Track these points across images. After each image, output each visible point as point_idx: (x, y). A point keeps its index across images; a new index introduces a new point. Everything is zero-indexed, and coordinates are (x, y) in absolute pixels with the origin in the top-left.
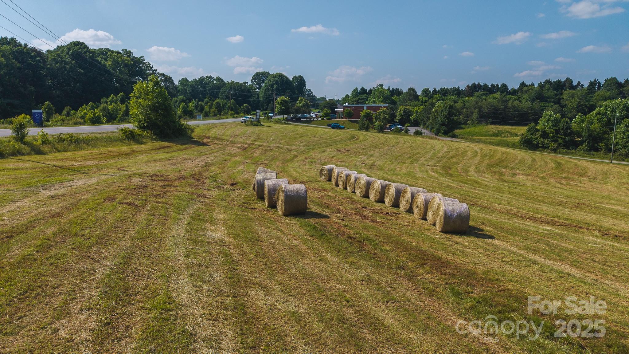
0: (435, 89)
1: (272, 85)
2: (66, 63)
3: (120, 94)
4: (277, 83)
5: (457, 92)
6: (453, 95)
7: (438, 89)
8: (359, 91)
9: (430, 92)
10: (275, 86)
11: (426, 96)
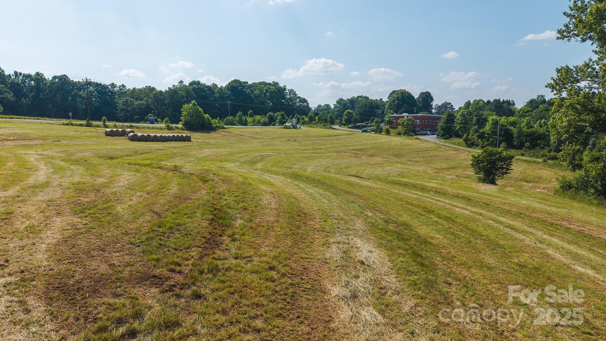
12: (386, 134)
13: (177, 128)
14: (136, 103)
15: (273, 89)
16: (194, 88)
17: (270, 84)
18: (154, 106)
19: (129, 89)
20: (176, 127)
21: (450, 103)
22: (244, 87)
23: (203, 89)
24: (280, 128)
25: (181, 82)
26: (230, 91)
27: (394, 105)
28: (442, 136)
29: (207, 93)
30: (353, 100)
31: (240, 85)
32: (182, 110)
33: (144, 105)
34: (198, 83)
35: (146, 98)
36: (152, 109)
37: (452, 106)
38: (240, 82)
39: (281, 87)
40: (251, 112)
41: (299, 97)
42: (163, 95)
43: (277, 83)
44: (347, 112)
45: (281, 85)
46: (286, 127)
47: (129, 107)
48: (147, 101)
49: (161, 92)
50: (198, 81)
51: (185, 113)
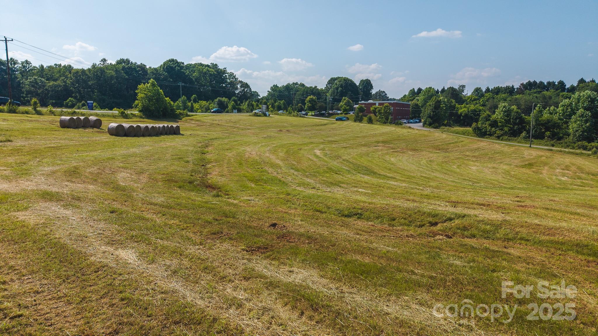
0: (488, 88)
1: (337, 89)
2: (161, 75)
3: (194, 96)
4: (341, 86)
5: (510, 91)
6: (505, 93)
7: (491, 88)
8: (416, 91)
9: (482, 91)
10: (340, 89)
11: (477, 95)
12: (369, 123)
13: (134, 115)
14: (49, 84)
15: (212, 71)
16: (124, 67)
17: (208, 66)
18: (75, 88)
19: (34, 67)
20: (132, 114)
21: (384, 92)
22: (182, 68)
23: (135, 69)
24: (250, 115)
25: (104, 60)
26: (166, 72)
27: (337, 92)
28: (430, 125)
29: (141, 74)
30: (289, 87)
31: (177, 66)
32: (137, 91)
33: (60, 86)
34: (127, 61)
35: (63, 78)
36: (73, 93)
37: (386, 94)
38: (177, 62)
39: (221, 70)
40: (195, 97)
41: (241, 82)
42: (87, 75)
43: (216, 65)
44: (310, 98)
45: (221, 67)
46: (256, 115)
47: (39, 89)
48: (65, 82)
49: (83, 71)
50: (127, 60)
51: (143, 95)
